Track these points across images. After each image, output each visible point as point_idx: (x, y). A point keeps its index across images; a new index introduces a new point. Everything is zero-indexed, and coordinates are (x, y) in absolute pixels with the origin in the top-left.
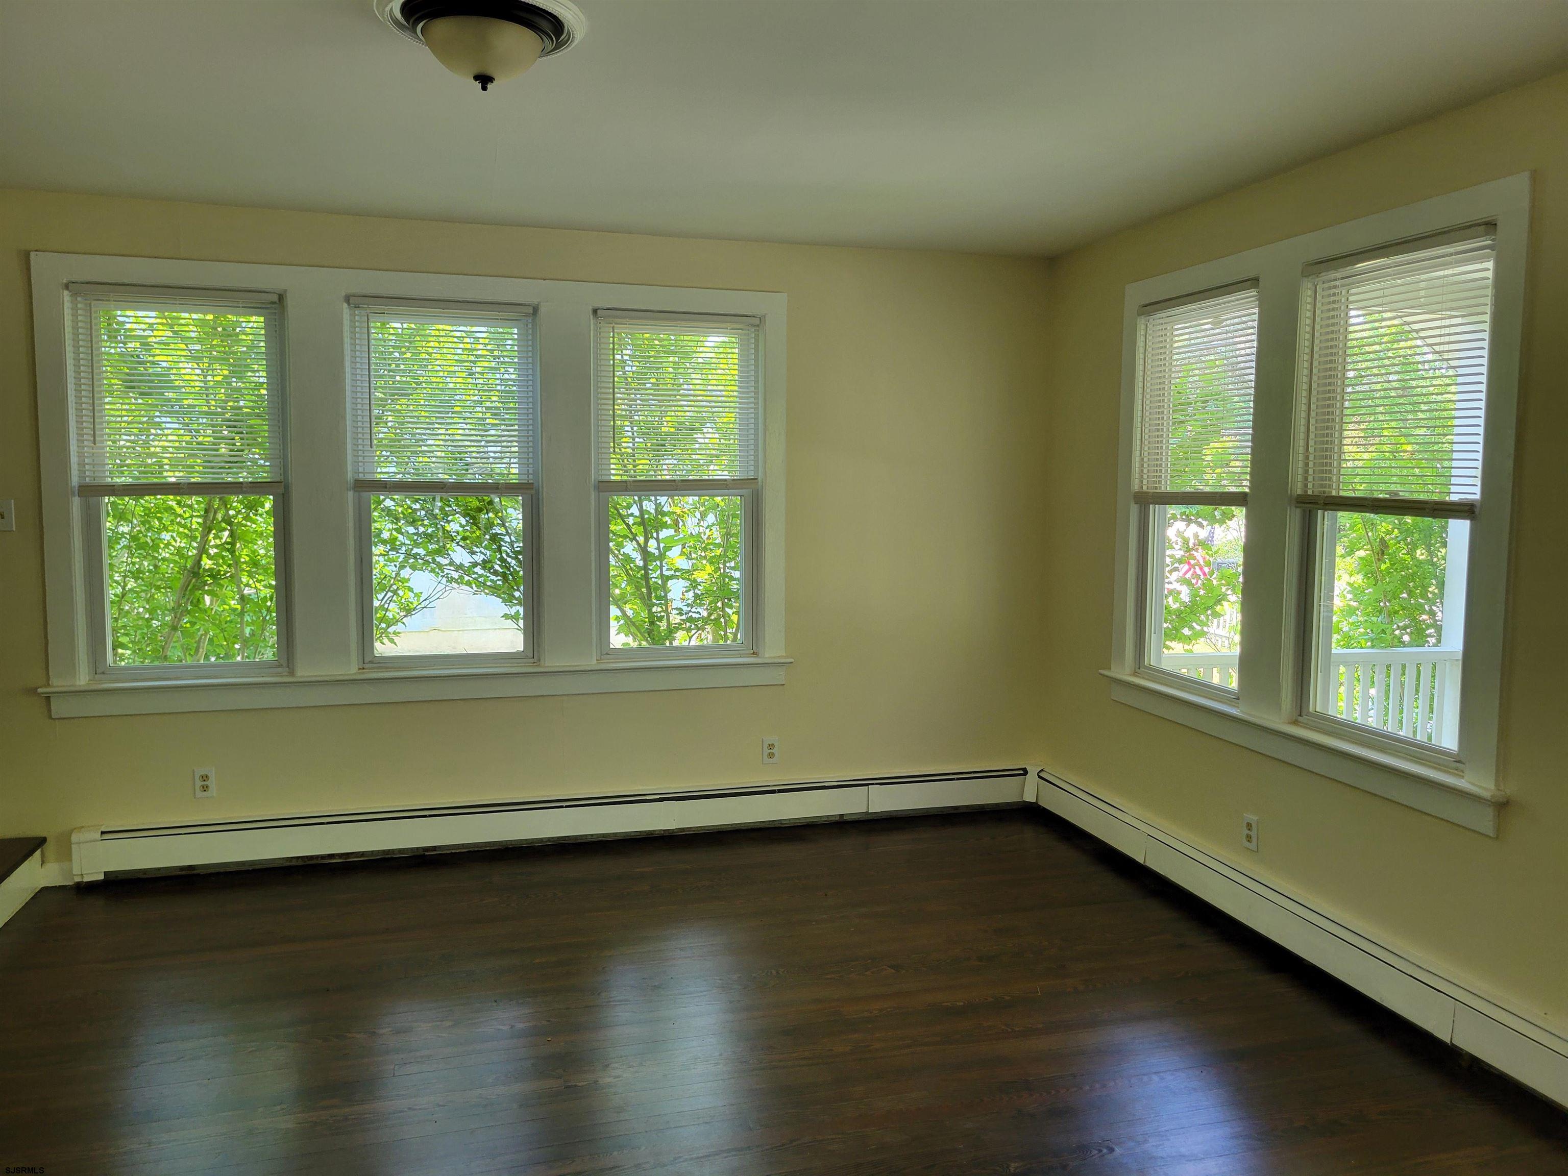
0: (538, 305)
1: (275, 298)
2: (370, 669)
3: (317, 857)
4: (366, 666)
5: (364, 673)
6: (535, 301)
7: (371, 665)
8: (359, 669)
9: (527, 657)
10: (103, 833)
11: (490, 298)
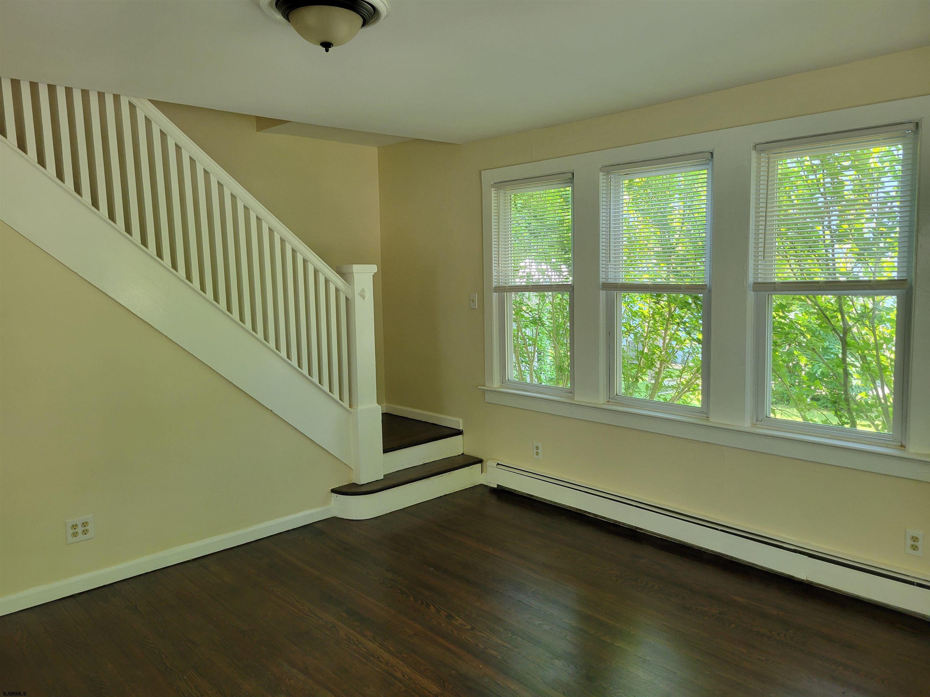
0: (713, 150)
1: (570, 176)
2: (612, 402)
3: (586, 512)
4: (610, 400)
5: (609, 404)
6: (711, 150)
7: (613, 401)
8: (607, 401)
9: (702, 412)
10: (498, 464)
11: (682, 152)
